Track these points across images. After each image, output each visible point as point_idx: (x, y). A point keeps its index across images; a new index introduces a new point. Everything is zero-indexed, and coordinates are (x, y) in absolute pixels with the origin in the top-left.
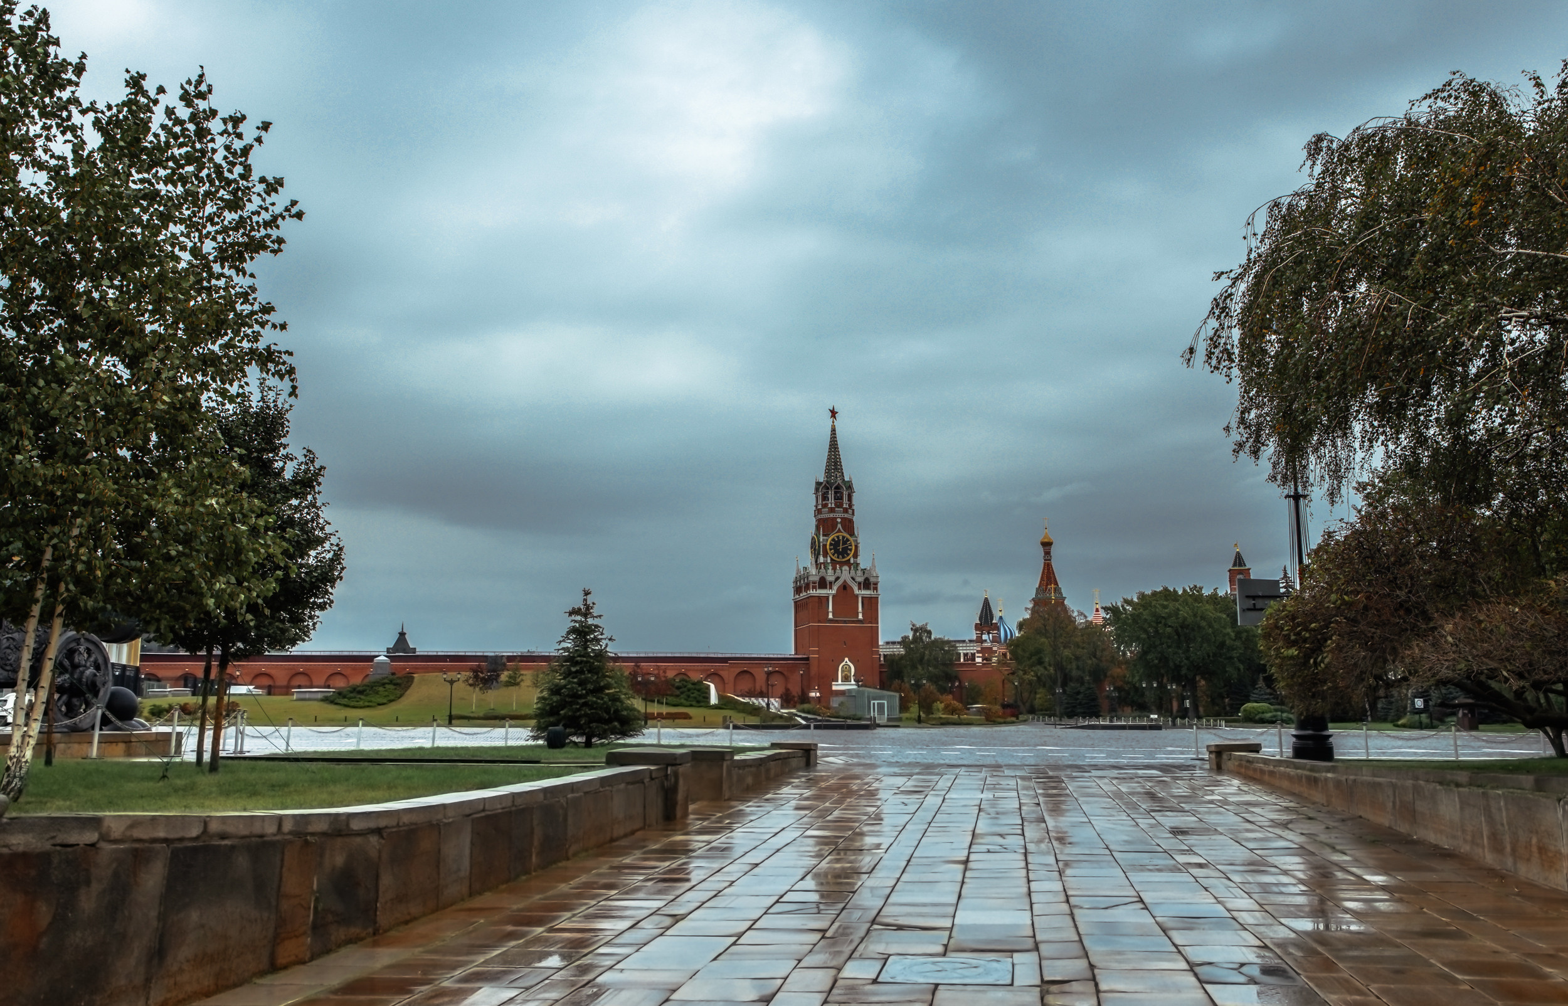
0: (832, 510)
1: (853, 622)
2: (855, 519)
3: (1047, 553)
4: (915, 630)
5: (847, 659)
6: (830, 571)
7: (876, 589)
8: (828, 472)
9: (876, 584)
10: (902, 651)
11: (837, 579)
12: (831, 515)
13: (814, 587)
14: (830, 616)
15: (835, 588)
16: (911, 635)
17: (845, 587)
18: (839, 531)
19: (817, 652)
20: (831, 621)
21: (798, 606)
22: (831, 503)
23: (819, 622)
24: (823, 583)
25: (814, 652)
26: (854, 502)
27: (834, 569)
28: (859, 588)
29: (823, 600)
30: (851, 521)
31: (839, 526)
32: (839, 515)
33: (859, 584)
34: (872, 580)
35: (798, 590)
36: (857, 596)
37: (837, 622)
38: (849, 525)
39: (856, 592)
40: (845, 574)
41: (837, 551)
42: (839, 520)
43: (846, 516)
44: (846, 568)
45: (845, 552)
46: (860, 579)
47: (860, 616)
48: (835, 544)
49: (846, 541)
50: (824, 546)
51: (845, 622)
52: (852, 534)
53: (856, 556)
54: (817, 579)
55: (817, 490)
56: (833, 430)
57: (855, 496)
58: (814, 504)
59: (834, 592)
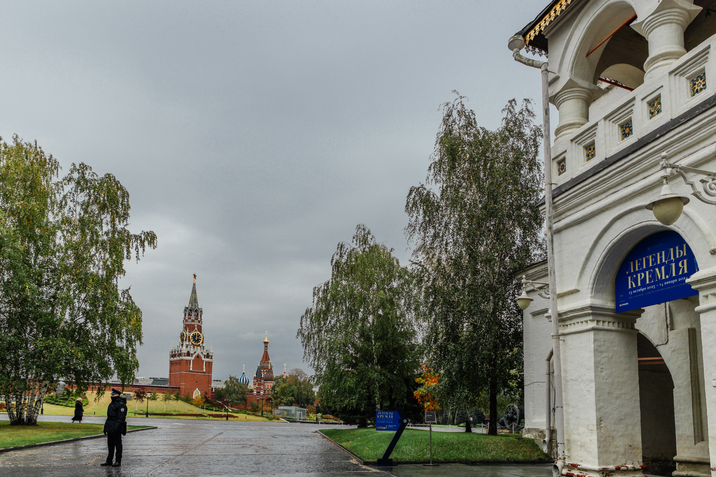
0: (193, 321)
1: (201, 372)
2: (202, 326)
3: (266, 347)
4: (231, 378)
5: (197, 389)
6: (192, 349)
7: (211, 358)
8: (191, 302)
9: (212, 356)
10: (224, 386)
11: (195, 352)
12: (193, 323)
13: (184, 356)
14: (191, 369)
15: (194, 356)
16: (229, 380)
17: (198, 357)
18: (196, 331)
19: (185, 385)
20: (191, 371)
21: (172, 363)
22: (193, 317)
23: (186, 371)
24: (188, 354)
25: (183, 385)
26: (202, 318)
27: (194, 348)
28: (205, 358)
29: (188, 362)
30: (201, 327)
31: (196, 328)
32: (196, 323)
33: (205, 356)
34: (210, 354)
35: (173, 356)
36: (203, 361)
37: (194, 372)
38: (200, 329)
39: (203, 359)
40: (199, 351)
41: (194, 340)
42: (196, 326)
43: (199, 324)
44: (199, 348)
45: (198, 341)
46: (205, 354)
47: (204, 370)
48: (194, 336)
49: (199, 336)
50: (189, 337)
51: (197, 372)
52: (201, 333)
53: (203, 343)
54: (186, 352)
55: (185, 310)
56: (194, 284)
57: (203, 315)
58: (183, 316)
59: (193, 358)
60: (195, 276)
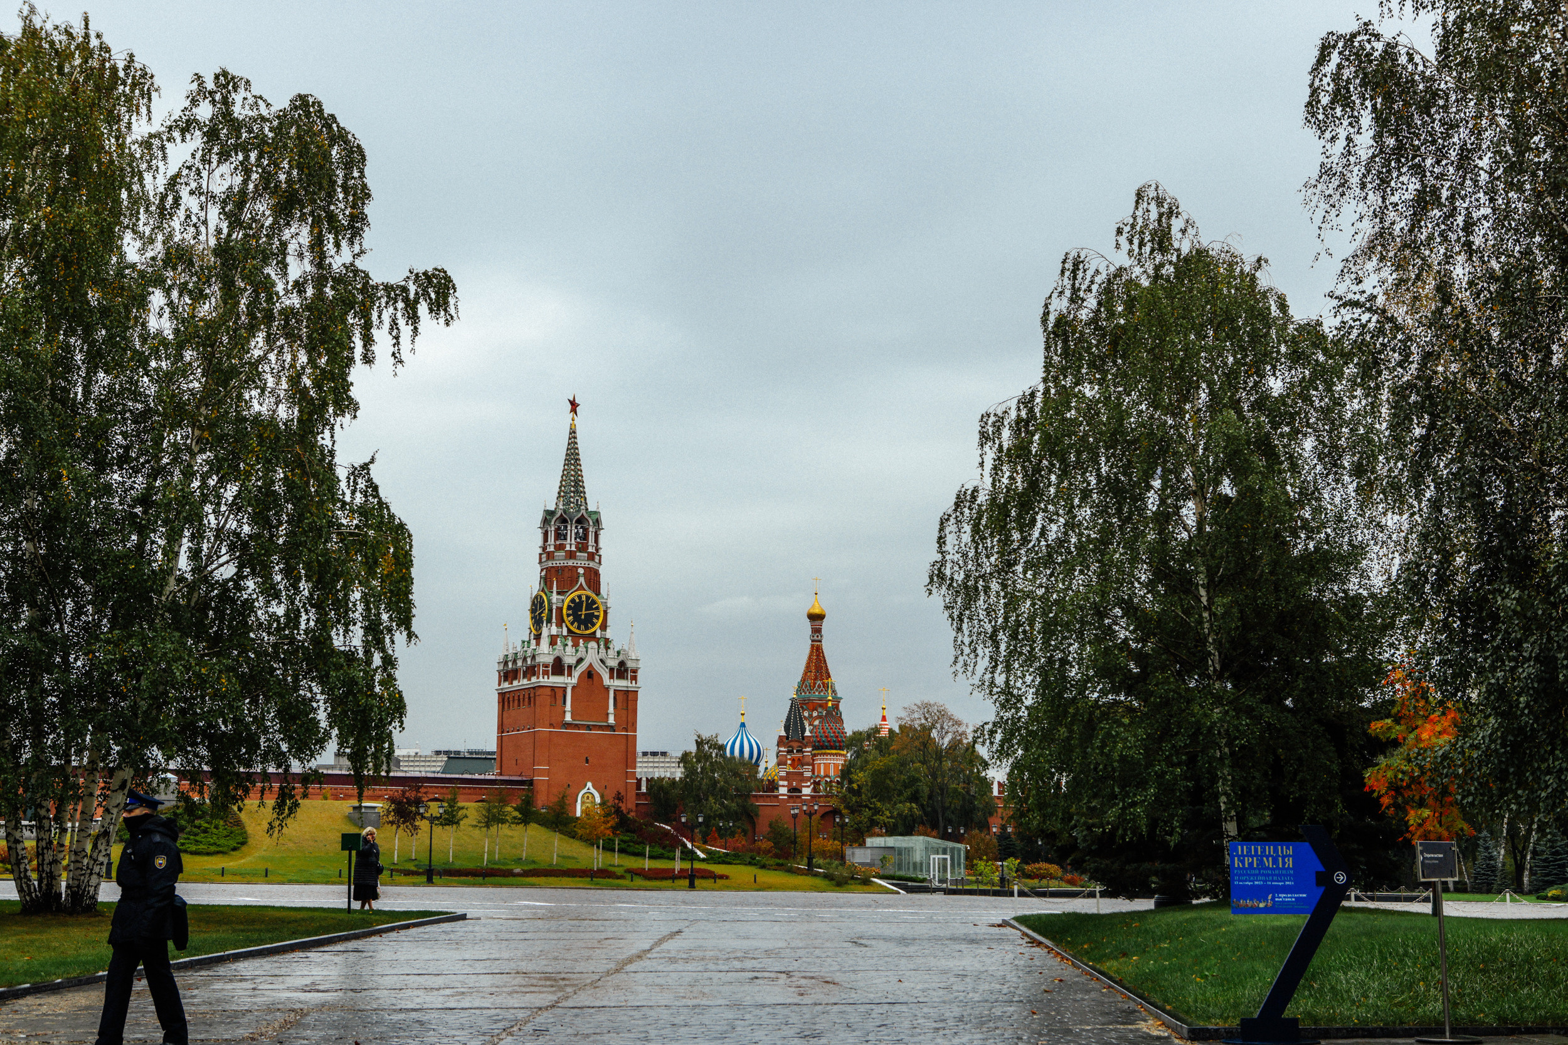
0: (571, 555)
1: (600, 728)
2: (601, 570)
3: (817, 631)
4: (700, 744)
5: (589, 784)
6: (570, 649)
7: (634, 678)
8: (562, 494)
9: (635, 671)
10: (678, 773)
11: (580, 660)
12: (570, 563)
13: (546, 673)
14: (568, 718)
15: (576, 674)
16: (693, 748)
17: (590, 674)
18: (581, 588)
19: (548, 773)
20: (568, 725)
21: (505, 699)
22: (571, 544)
23: (551, 725)
24: (558, 667)
25: (542, 773)
26: (601, 544)
27: (576, 645)
28: (611, 677)
29: (557, 693)
30: (596, 574)
31: (582, 580)
32: (581, 562)
33: (612, 670)
34: (630, 665)
35: (508, 675)
36: (607, 689)
37: (577, 726)
38: (594, 580)
39: (607, 681)
40: (592, 655)
41: (577, 618)
42: (581, 571)
43: (592, 564)
44: (593, 644)
45: (589, 621)
46: (614, 663)
47: (611, 720)
48: (575, 606)
49: (591, 604)
50: (560, 609)
51: (589, 727)
52: (598, 593)
53: (604, 627)
54: (550, 660)
55: (546, 521)
56: (573, 432)
57: (603, 535)
58: (540, 542)
59: (574, 680)
60: (574, 405)
